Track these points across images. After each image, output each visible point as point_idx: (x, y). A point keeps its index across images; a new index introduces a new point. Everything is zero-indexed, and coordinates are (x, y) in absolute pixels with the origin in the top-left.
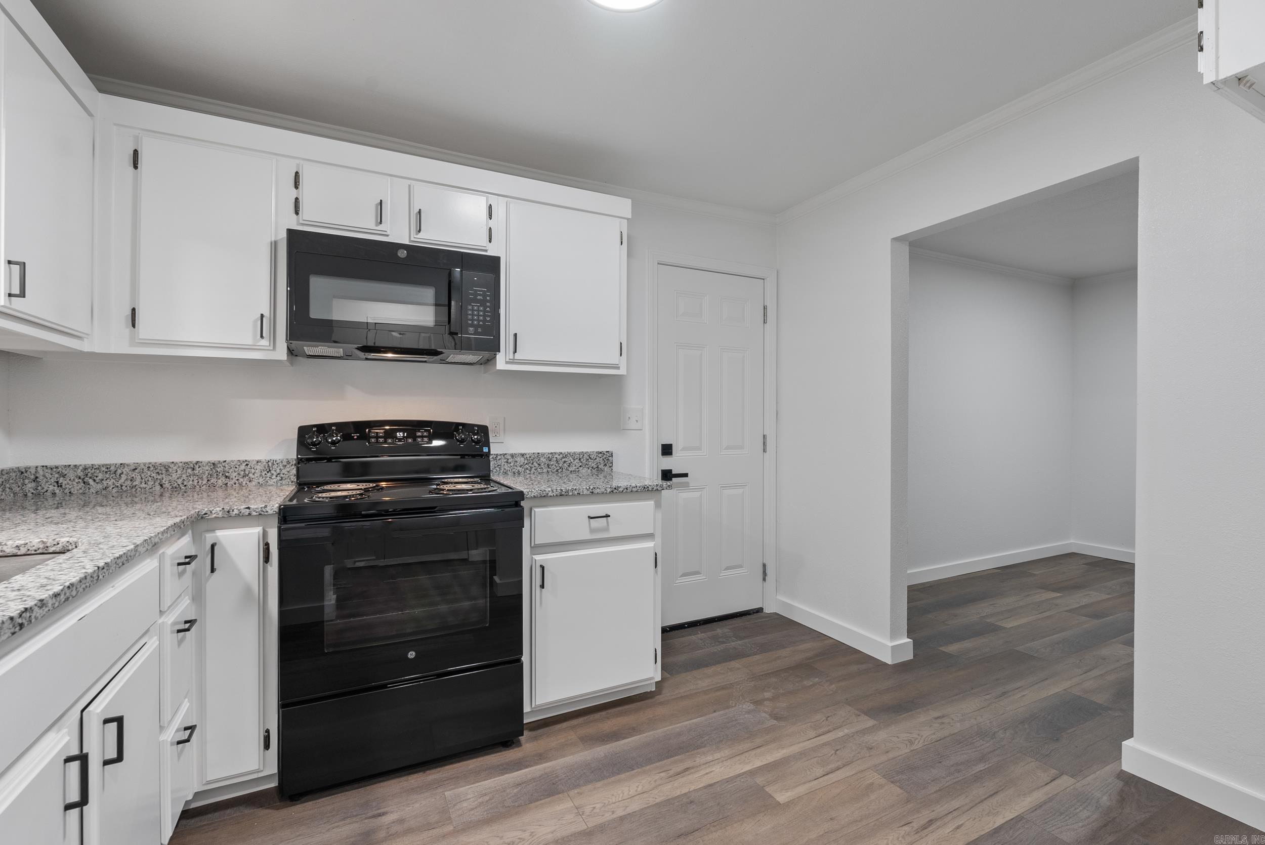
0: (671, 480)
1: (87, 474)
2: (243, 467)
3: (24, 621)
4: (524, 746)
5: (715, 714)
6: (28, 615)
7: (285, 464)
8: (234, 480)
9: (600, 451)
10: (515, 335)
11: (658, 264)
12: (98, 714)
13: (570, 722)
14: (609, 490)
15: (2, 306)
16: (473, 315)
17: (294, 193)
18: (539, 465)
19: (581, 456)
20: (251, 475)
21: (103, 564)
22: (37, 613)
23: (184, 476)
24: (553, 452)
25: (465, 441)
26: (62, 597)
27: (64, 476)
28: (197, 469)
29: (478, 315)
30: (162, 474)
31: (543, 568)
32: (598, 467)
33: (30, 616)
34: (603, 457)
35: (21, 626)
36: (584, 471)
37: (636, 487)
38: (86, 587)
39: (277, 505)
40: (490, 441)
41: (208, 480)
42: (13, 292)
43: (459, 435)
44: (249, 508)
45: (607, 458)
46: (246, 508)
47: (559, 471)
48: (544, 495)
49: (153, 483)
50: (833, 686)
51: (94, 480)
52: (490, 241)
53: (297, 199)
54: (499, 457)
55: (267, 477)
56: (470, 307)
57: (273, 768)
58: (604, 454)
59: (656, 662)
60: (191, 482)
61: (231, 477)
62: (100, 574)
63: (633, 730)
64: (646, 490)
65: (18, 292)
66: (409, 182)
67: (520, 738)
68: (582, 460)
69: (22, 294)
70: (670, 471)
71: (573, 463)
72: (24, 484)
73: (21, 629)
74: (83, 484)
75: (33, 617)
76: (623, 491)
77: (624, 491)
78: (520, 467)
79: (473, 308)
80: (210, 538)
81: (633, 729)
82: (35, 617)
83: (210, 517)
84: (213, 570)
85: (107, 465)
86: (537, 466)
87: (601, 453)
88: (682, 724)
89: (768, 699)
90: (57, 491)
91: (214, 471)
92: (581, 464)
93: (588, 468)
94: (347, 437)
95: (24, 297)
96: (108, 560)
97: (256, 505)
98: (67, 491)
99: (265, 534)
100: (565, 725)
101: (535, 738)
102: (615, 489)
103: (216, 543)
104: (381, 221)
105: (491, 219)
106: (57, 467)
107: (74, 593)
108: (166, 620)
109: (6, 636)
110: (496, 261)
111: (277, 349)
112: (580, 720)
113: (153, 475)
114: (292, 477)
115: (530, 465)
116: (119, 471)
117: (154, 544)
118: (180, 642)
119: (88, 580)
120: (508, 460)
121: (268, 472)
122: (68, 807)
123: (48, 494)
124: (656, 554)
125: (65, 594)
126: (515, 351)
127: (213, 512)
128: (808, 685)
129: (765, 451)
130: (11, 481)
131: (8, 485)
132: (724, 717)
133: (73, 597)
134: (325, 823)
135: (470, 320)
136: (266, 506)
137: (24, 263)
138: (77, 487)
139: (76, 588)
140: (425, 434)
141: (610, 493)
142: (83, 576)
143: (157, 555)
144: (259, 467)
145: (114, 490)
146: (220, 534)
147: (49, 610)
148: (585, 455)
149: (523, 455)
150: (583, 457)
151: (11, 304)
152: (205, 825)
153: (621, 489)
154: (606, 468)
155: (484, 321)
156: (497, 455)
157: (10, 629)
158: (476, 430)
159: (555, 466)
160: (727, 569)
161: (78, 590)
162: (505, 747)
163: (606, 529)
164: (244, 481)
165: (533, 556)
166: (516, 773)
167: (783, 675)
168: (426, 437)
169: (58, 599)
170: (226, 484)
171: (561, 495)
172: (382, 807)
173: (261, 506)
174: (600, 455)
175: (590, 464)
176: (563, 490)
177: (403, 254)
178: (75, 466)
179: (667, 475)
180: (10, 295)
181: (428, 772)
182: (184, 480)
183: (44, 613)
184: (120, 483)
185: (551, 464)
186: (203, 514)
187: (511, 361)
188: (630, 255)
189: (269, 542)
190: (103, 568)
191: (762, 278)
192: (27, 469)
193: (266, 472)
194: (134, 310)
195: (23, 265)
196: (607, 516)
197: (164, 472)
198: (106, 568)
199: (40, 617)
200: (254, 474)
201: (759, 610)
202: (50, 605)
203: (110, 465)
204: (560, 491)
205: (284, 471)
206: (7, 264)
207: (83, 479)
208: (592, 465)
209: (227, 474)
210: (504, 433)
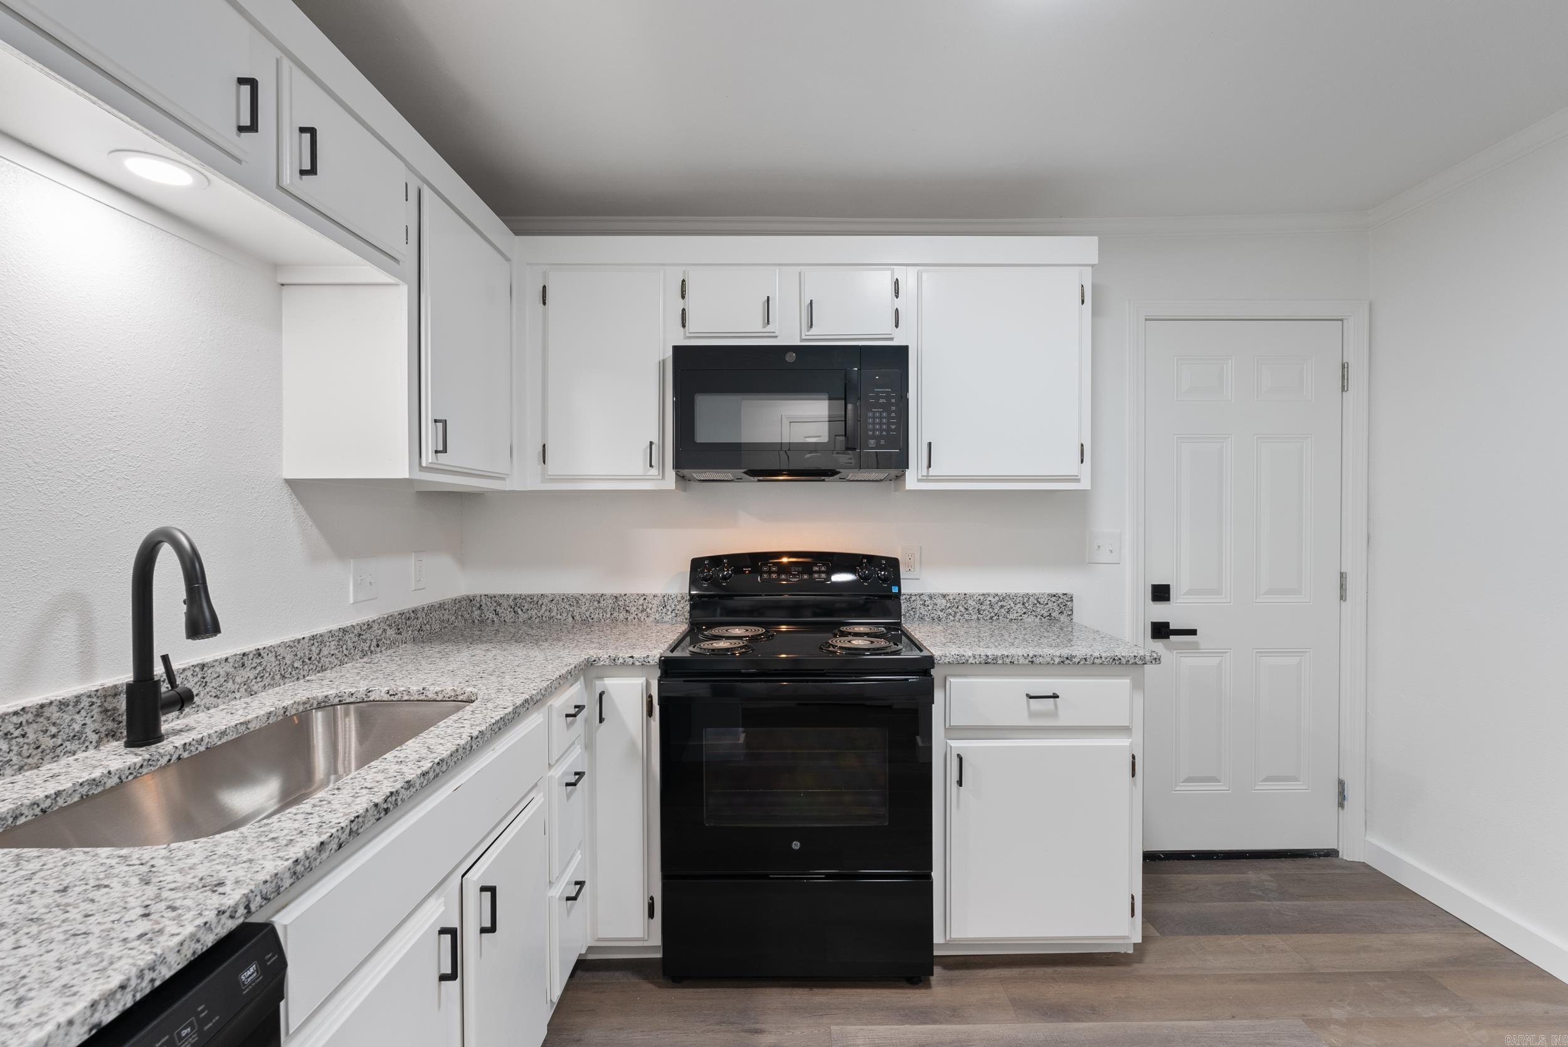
0: (1169, 638)
1: (518, 603)
2: (641, 601)
3: (389, 805)
4: (933, 989)
5: (1233, 1022)
6: (394, 798)
7: (679, 599)
8: (634, 615)
9: (1054, 592)
10: (930, 444)
11: (1146, 320)
12: (474, 881)
13: (999, 970)
14: (1057, 660)
15: (430, 463)
16: (874, 424)
17: (680, 304)
18: (967, 609)
19: (1026, 599)
20: (648, 610)
21: (477, 733)
22: (403, 795)
23: (591, 608)
24: (985, 592)
25: (870, 578)
26: (431, 775)
27: (500, 605)
28: (602, 602)
29: (881, 424)
30: (574, 606)
31: (961, 759)
32: (1050, 615)
33: (396, 800)
34: (1058, 602)
35: (387, 811)
36: (1030, 620)
37: (1101, 657)
38: (458, 759)
39: (659, 656)
40: (901, 577)
41: (611, 614)
42: (439, 449)
43: (862, 570)
44: (632, 657)
45: (1064, 603)
46: (630, 657)
47: (994, 618)
48: (962, 662)
49: (566, 615)
50: (1483, 1032)
51: (522, 610)
52: (897, 326)
53: (684, 310)
54: (913, 598)
55: (663, 613)
56: (870, 414)
57: (656, 940)
58: (1059, 597)
59: (1133, 915)
60: (597, 616)
61: (631, 611)
62: (473, 744)
63: (1093, 1012)
64: (1117, 662)
65: (441, 449)
66: (799, 269)
67: (931, 977)
68: (1027, 605)
69: (445, 450)
70: (1167, 624)
71: (1014, 608)
72: (472, 612)
73: (386, 813)
74: (513, 613)
75: (399, 800)
76: (1079, 662)
77: (1082, 663)
78: (941, 611)
79: (874, 415)
80: (599, 685)
81: (1093, 1009)
82: (401, 799)
83: (598, 664)
84: (601, 720)
85: (531, 595)
86: (963, 610)
87: (1054, 596)
88: (1173, 1023)
89: (1337, 1022)
90: (495, 619)
91: (617, 604)
92: (1025, 610)
93: (1036, 616)
94: (738, 570)
95: (446, 452)
96: (483, 728)
97: (639, 654)
98: (502, 619)
99: (648, 685)
100: (991, 973)
101: (950, 982)
102: (1067, 658)
103: (604, 692)
104: (768, 321)
105: (897, 297)
106: (495, 597)
107: (444, 768)
108: (554, 774)
109: (371, 823)
110: (903, 351)
111: (666, 478)
112: (1015, 972)
113: (567, 607)
114: (686, 614)
115: (954, 609)
116: (540, 602)
117: (535, 701)
118: (569, 796)
119: (459, 753)
120: (925, 601)
121: (664, 608)
122: (443, 978)
123: (489, 621)
124: (1134, 757)
125: (434, 771)
126: (929, 466)
127: (601, 659)
128: (1425, 1016)
129: (1343, 597)
130: (462, 609)
131: (460, 613)
132: (1249, 1032)
133: (443, 773)
134: (702, 1021)
135: (870, 430)
136: (648, 656)
137: (446, 420)
138: (509, 616)
139: (447, 763)
140: (823, 569)
141: (1059, 664)
142: (454, 748)
143: (545, 709)
144: (656, 602)
145: (537, 621)
146: (608, 682)
147: (417, 790)
148: (1031, 598)
149: (944, 596)
150: (1028, 601)
151: (437, 460)
152: (595, 983)
153: (1076, 660)
154: (1063, 618)
155: (889, 430)
156: (911, 595)
157: (374, 815)
158: (884, 564)
159: (988, 611)
160: (1268, 779)
161: (448, 764)
162: (910, 984)
163: (1054, 714)
164: (643, 616)
165: (948, 741)
166: (920, 1027)
167: (1371, 984)
168: (823, 572)
169: (427, 777)
170: (627, 619)
171: (986, 663)
172: (761, 1022)
173: (643, 656)
174: (1053, 599)
175: (1039, 610)
176: (990, 657)
177: (791, 357)
178: (508, 595)
179: (1161, 631)
180: (436, 452)
181: (815, 990)
182: (591, 612)
183: (412, 793)
184: (541, 613)
185: (983, 608)
186: (592, 660)
187: (924, 478)
188: (1096, 313)
189: (652, 694)
190: (477, 738)
191: (1340, 318)
192: (475, 597)
193: (662, 608)
194: (544, 446)
195: (445, 422)
196: (1055, 696)
197: (575, 604)
198: (480, 737)
199: (406, 799)
200: (651, 609)
201: (1331, 853)
202: (417, 785)
203: (533, 596)
204: (984, 658)
205: (678, 607)
206: (434, 423)
207: (514, 609)
208: (1042, 612)
209: (627, 608)
210: (921, 566)
